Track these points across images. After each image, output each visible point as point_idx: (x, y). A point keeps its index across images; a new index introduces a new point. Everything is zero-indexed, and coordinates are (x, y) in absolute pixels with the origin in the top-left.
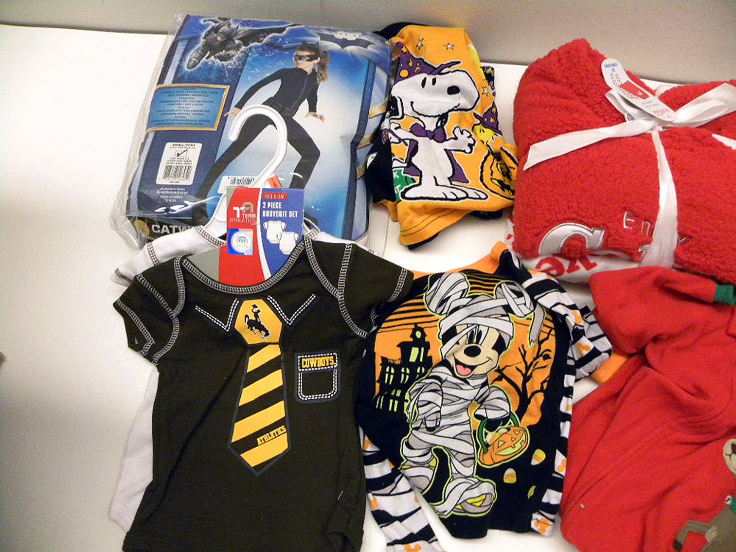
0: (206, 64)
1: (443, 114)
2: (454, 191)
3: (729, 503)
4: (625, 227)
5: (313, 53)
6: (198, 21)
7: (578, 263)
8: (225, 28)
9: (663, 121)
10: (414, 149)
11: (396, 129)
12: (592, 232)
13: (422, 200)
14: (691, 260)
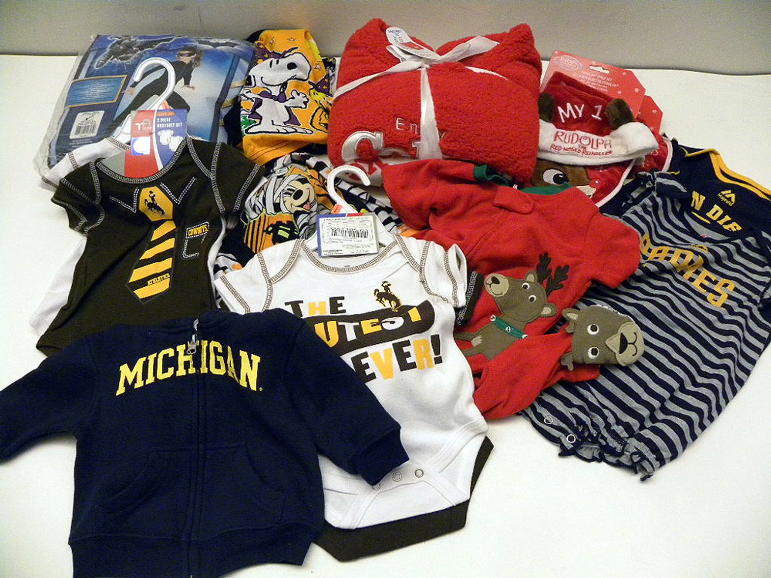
0: (110, 63)
1: (284, 83)
2: (286, 128)
3: (494, 320)
4: (398, 129)
5: (191, 52)
6: (106, 39)
7: (375, 166)
8: (127, 41)
9: (429, 60)
10: (259, 103)
11: (247, 93)
12: (375, 136)
13: (260, 134)
14: (450, 148)
